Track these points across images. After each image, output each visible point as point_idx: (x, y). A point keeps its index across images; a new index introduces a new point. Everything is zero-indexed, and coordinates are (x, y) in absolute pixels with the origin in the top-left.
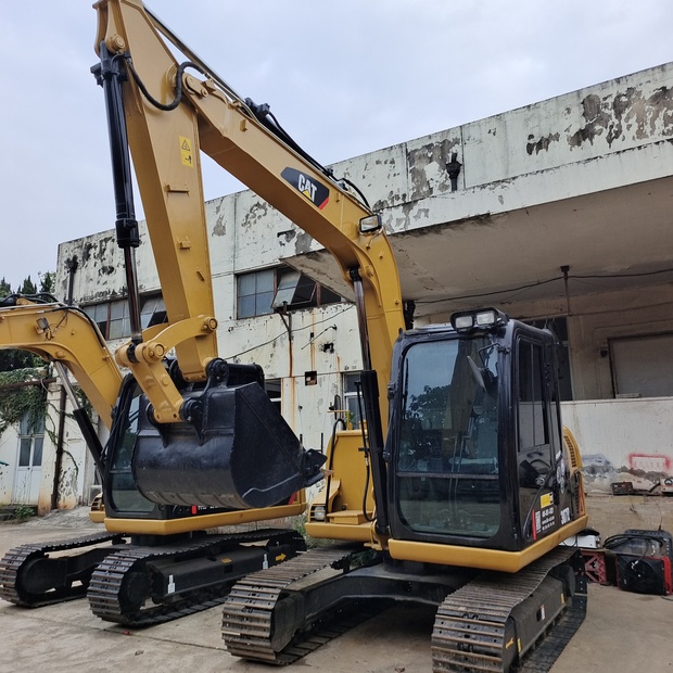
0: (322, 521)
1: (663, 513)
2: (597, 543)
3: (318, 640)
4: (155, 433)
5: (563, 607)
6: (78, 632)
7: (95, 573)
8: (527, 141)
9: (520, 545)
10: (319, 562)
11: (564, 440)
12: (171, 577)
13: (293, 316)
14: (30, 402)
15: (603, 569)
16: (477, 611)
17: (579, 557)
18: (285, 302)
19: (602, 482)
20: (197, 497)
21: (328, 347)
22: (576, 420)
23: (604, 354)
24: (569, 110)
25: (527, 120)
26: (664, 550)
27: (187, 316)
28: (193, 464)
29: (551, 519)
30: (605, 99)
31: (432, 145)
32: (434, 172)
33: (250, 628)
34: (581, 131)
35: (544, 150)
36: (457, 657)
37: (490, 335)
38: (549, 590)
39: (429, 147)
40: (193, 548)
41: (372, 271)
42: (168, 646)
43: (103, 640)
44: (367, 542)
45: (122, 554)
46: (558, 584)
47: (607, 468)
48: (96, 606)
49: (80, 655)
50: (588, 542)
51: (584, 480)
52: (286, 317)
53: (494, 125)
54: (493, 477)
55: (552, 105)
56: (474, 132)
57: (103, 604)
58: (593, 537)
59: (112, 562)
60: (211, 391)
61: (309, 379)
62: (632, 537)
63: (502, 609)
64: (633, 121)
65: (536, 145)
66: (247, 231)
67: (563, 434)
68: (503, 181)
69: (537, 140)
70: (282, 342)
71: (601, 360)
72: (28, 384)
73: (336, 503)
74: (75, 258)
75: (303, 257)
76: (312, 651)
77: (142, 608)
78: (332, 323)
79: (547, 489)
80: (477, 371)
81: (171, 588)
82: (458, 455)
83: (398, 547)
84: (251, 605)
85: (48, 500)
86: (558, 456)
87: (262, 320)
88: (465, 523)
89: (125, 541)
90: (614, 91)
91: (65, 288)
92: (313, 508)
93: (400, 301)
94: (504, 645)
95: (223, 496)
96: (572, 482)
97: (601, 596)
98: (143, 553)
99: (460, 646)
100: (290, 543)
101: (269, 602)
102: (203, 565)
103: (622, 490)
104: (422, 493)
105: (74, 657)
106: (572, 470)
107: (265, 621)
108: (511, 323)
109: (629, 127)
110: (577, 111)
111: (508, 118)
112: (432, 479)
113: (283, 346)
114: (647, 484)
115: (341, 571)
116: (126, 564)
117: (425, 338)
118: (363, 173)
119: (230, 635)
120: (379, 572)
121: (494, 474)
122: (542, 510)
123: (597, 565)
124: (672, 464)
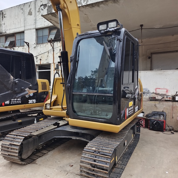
0: (49, 109)
1: (164, 106)
2: (143, 115)
3: (44, 152)
5: (132, 139)
13: (54, 43)
15: (144, 123)
16: (100, 150)
18: (51, 39)
19: (146, 97)
23: (149, 58)
29: (132, 111)
33: (11, 152)
36: (90, 169)
46: (131, 131)
47: (148, 92)
50: (141, 115)
52: (52, 44)
54: (111, 95)
58: (142, 113)
61: (59, 64)
62: (154, 114)
66: (39, 14)
67: (138, 81)
70: (51, 52)
71: (148, 60)
76: (40, 157)
79: (132, 99)
80: (107, 49)
82: (97, 86)
83: (72, 121)
84: (12, 143)
86: (136, 87)
87: (44, 45)
88: (98, 113)
92: (46, 105)
94: (111, 161)
99: (91, 165)
101: (19, 142)
102: (10, 123)
103: (153, 99)
106: (140, 93)
107: (17, 150)
108: (123, 29)
112: (89, 95)
113: (51, 53)
114: (160, 98)
117: (87, 36)
119: (4, 154)
120: (68, 129)
121: (111, 94)
122: (129, 108)
123: (142, 122)
124: (168, 91)
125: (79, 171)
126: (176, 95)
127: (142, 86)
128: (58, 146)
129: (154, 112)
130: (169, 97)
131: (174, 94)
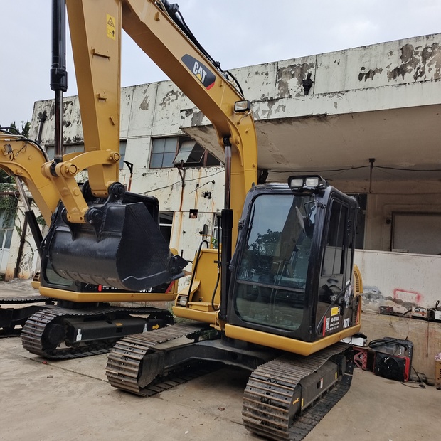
0: (185, 306)
1: (410, 329)
2: (364, 343)
3: (171, 383)
4: (68, 229)
5: (335, 381)
6: (12, 358)
7: (28, 321)
8: (360, 71)
9: (312, 338)
10: (178, 333)
11: (353, 273)
12: (79, 330)
13: (186, 170)
14: (7, 206)
15: (365, 361)
16: (278, 378)
17: (351, 350)
18: (182, 161)
19: (374, 305)
20: (91, 277)
21: (207, 195)
22: (363, 262)
23: (388, 222)
24: (391, 53)
25: (362, 56)
26: (407, 353)
27: (98, 148)
28: (91, 254)
29: (336, 324)
30: (417, 48)
31: (295, 65)
32: (294, 84)
33: (125, 370)
34: (397, 68)
35: (370, 79)
36: (259, 406)
37: (314, 195)
38: (328, 370)
39: (293, 67)
40: (97, 313)
41: (239, 140)
42: (71, 374)
43: (28, 365)
44: (212, 324)
45: (47, 311)
46: (334, 366)
47: (379, 296)
48: (26, 343)
49: (10, 373)
50: (359, 342)
51: (362, 302)
52: (182, 171)
53: (339, 57)
54: (301, 291)
55: (381, 48)
56: (324, 61)
57: (31, 342)
58: (362, 339)
59: (39, 316)
60: (109, 205)
61: (192, 214)
62: (387, 342)
63: (294, 378)
64: (433, 66)
65: (366, 75)
66: (162, 109)
67: (353, 270)
68: (339, 93)
69: (366, 71)
70: (177, 187)
71: (385, 226)
72: (6, 194)
73: (195, 296)
74: (45, 112)
75: (196, 129)
76: (165, 390)
77: (57, 348)
78: (212, 179)
79: (336, 303)
80: (301, 218)
81: (79, 338)
82: (280, 274)
83: (231, 330)
84: (128, 355)
85: (12, 271)
86: (347, 283)
87: (166, 171)
88: (278, 319)
89: (54, 304)
90: (424, 44)
91: (37, 132)
92: (179, 297)
93: (256, 165)
94: (292, 402)
95: (109, 279)
96: (355, 303)
97: (361, 377)
98: (62, 312)
99: (262, 399)
100: (164, 318)
101: (140, 355)
102: (103, 325)
103: (387, 311)
104: (253, 296)
105: (6, 374)
106: (356, 294)
107: (135, 367)
108: (329, 188)
109: (430, 70)
110: (397, 54)
111: (349, 53)
112: (261, 287)
113: (177, 190)
114: (402, 310)
115: (193, 341)
116: (49, 318)
117: (269, 191)
118: (246, 79)
119: (111, 373)
120: (218, 345)
121: (302, 289)
122: (331, 317)
123: (362, 357)
124: (421, 298)
125: (242, 408)
126: (436, 309)
127: (361, 281)
128: (193, 378)
129: (388, 338)
130: (421, 310)
131: (433, 305)
